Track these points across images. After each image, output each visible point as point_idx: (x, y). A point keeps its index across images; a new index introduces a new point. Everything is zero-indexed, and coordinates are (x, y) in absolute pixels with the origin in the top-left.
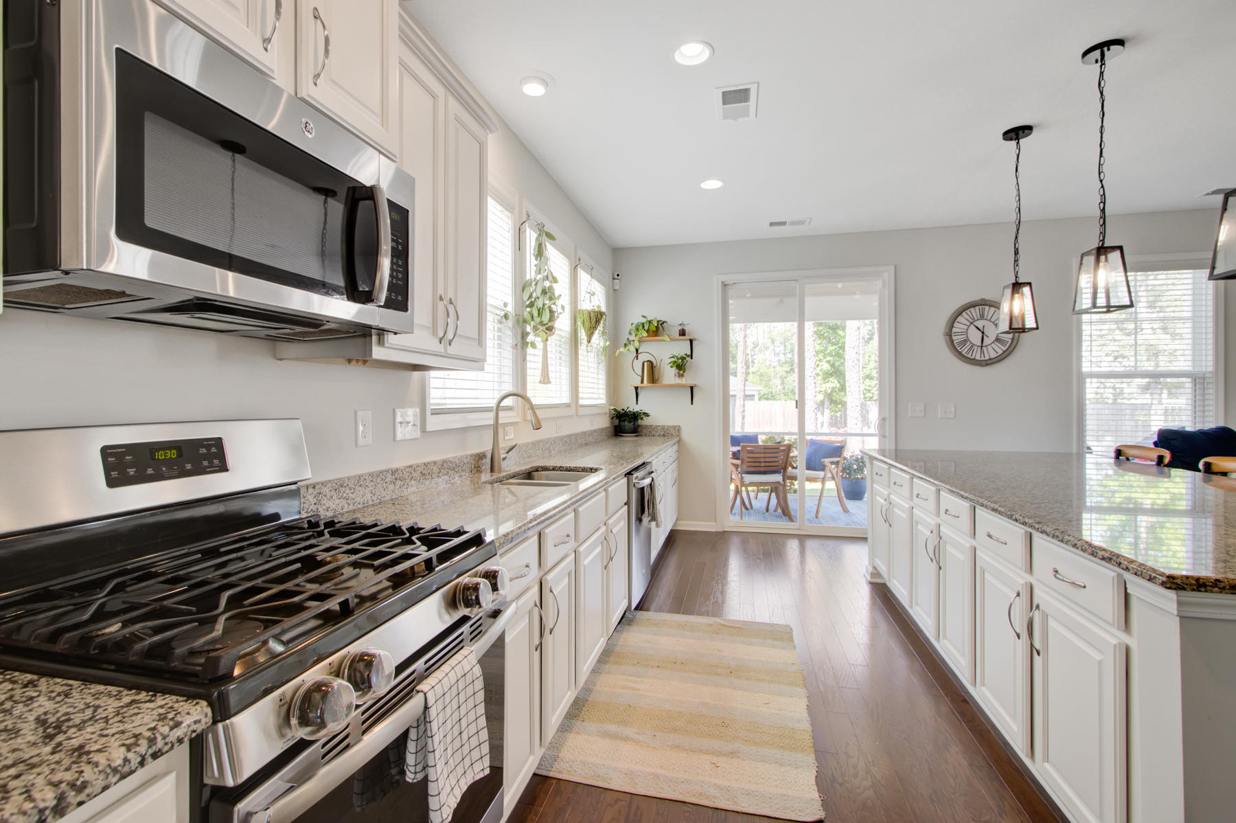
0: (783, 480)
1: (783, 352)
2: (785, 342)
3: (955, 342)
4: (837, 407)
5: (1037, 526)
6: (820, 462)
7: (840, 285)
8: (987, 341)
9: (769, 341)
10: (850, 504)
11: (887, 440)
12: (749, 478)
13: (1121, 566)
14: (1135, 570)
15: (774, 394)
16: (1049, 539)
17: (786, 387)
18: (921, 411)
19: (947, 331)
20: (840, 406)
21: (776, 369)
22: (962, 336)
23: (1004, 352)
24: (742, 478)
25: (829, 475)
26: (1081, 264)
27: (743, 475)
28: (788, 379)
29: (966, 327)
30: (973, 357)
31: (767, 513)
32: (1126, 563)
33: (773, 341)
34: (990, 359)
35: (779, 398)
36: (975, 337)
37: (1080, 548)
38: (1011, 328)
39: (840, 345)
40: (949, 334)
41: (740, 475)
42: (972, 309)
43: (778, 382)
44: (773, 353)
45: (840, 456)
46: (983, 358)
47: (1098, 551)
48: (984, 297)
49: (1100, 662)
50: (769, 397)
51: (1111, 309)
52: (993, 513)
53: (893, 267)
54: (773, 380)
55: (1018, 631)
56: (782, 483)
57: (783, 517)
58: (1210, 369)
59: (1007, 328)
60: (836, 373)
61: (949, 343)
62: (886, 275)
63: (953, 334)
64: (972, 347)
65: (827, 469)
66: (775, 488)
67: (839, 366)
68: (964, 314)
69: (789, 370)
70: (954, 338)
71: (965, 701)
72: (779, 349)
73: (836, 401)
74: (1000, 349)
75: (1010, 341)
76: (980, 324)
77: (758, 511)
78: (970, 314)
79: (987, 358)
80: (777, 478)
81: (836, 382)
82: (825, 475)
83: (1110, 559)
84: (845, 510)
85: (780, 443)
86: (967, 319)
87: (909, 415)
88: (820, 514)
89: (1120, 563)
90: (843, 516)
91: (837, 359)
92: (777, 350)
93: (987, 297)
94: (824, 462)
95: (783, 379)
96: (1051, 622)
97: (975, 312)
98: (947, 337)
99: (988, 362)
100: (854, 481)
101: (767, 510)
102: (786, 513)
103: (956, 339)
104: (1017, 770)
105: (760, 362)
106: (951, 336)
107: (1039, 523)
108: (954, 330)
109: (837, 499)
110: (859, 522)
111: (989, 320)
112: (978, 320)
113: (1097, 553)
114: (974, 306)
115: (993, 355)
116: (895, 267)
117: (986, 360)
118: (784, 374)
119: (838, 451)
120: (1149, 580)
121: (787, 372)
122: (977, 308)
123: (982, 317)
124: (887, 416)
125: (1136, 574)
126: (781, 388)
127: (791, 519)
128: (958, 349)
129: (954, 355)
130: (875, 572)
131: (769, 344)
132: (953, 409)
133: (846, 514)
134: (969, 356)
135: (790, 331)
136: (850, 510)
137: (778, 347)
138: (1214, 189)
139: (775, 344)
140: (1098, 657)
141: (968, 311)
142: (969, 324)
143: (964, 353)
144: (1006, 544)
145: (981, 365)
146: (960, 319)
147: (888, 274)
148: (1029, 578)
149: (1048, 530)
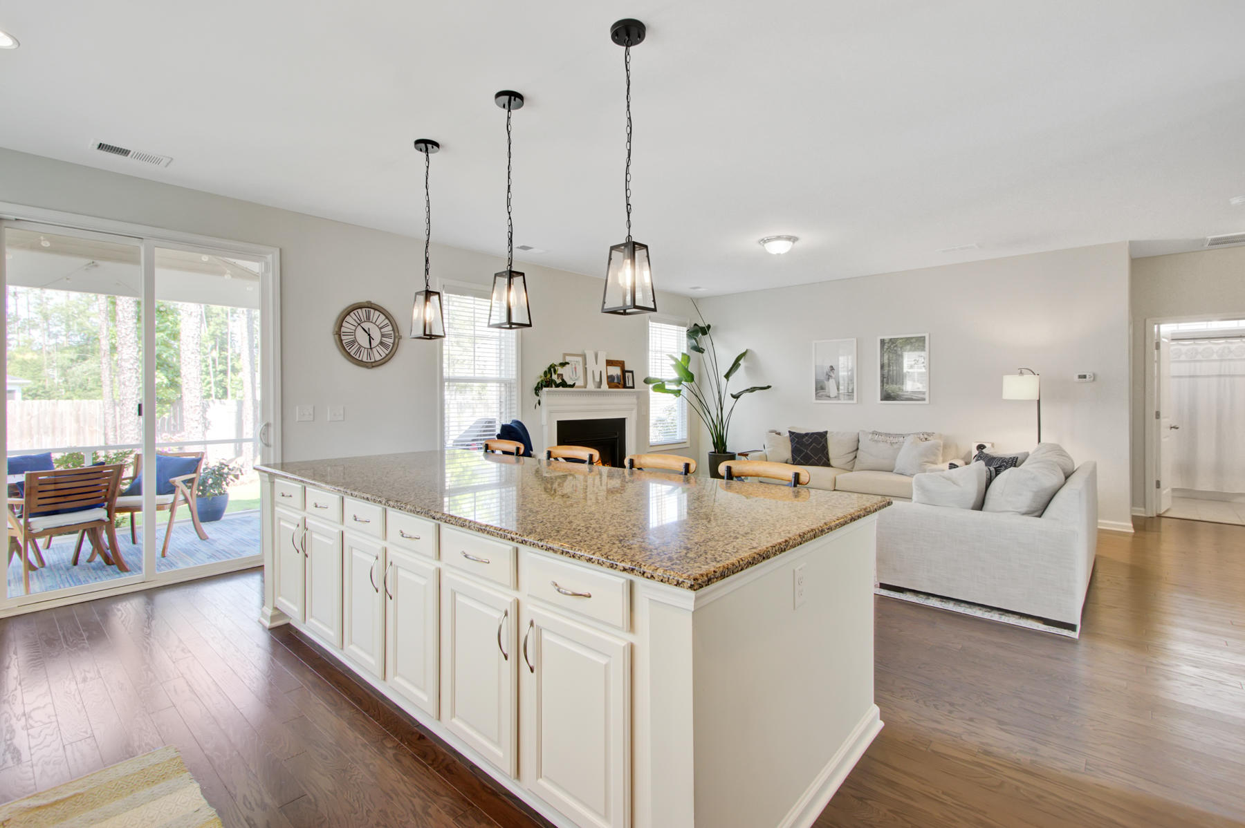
0: (109, 516)
1: (64, 333)
2: (68, 321)
3: (344, 342)
4: (163, 406)
5: (540, 544)
6: (168, 482)
7: (205, 258)
8: (374, 343)
9: (40, 316)
10: (207, 527)
11: (272, 449)
12: (39, 523)
13: (645, 575)
14: (662, 578)
15: (47, 389)
16: (558, 556)
17: (70, 380)
18: (310, 415)
19: (336, 330)
20: (168, 405)
21: (52, 355)
22: (350, 337)
23: (387, 355)
24: (27, 524)
25: (181, 497)
26: (495, 283)
27: (30, 520)
28: (74, 369)
29: (354, 328)
30: (360, 359)
31: (76, 567)
32: (651, 572)
33: (46, 317)
34: (375, 361)
35: (56, 394)
36: (362, 339)
37: (596, 562)
38: (425, 334)
39: (169, 332)
40: (338, 333)
41: (22, 521)
42: (359, 310)
43: (56, 373)
44: (47, 334)
45: (195, 472)
46: (369, 360)
47: (618, 563)
48: (370, 300)
49: (606, 666)
50: (39, 393)
51: (513, 326)
52: (480, 534)
53: (278, 250)
54: (46, 370)
55: (505, 652)
56: (107, 519)
57: (108, 568)
58: (514, 377)
59: (421, 333)
60: (162, 365)
61: (339, 343)
62: (270, 257)
63: (342, 334)
64: (359, 348)
65: (179, 491)
66: (92, 530)
67: (167, 357)
68: (352, 314)
69: (75, 357)
70: (343, 338)
71: (422, 737)
72: (58, 328)
73: (162, 399)
74: (384, 352)
75: (391, 345)
76: (365, 326)
77: (55, 568)
78: (357, 314)
79: (373, 360)
80: (101, 514)
81: (163, 377)
82: (175, 499)
83: (633, 570)
84: (203, 537)
85: (103, 463)
86: (355, 320)
87: (297, 420)
88: (168, 553)
89: (644, 573)
90: (202, 546)
91: (165, 349)
92: (54, 330)
93: (374, 300)
94: (174, 482)
95: (64, 370)
96: (546, 636)
97: (362, 313)
98: (337, 336)
99: (374, 364)
100: (211, 498)
101: (75, 563)
102: (113, 560)
103: (346, 339)
104: (494, 793)
105: (21, 343)
106: (340, 335)
107: (541, 540)
108: (343, 329)
109: (192, 522)
110: (226, 549)
111: (375, 324)
112: (365, 322)
113: (617, 565)
114: (361, 308)
115: (378, 358)
116: (281, 250)
117: (372, 362)
118: (67, 363)
119: (192, 465)
120: (676, 585)
121: (72, 360)
122: (364, 309)
123: (368, 319)
124: (272, 421)
125: (662, 581)
126: (61, 381)
127: (123, 568)
128: (347, 349)
129: (343, 354)
130: (277, 613)
131: (39, 319)
132: (342, 412)
133: (204, 541)
134: (357, 357)
135: (77, 307)
136: (210, 536)
137: (56, 325)
138: (522, 245)
139: (50, 322)
140: (603, 661)
141: (355, 312)
142: (356, 324)
143: (352, 354)
144: (489, 563)
145: (367, 367)
146: (348, 319)
147: (272, 257)
148: (516, 594)
149: (556, 546)
